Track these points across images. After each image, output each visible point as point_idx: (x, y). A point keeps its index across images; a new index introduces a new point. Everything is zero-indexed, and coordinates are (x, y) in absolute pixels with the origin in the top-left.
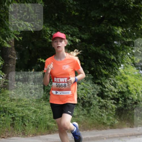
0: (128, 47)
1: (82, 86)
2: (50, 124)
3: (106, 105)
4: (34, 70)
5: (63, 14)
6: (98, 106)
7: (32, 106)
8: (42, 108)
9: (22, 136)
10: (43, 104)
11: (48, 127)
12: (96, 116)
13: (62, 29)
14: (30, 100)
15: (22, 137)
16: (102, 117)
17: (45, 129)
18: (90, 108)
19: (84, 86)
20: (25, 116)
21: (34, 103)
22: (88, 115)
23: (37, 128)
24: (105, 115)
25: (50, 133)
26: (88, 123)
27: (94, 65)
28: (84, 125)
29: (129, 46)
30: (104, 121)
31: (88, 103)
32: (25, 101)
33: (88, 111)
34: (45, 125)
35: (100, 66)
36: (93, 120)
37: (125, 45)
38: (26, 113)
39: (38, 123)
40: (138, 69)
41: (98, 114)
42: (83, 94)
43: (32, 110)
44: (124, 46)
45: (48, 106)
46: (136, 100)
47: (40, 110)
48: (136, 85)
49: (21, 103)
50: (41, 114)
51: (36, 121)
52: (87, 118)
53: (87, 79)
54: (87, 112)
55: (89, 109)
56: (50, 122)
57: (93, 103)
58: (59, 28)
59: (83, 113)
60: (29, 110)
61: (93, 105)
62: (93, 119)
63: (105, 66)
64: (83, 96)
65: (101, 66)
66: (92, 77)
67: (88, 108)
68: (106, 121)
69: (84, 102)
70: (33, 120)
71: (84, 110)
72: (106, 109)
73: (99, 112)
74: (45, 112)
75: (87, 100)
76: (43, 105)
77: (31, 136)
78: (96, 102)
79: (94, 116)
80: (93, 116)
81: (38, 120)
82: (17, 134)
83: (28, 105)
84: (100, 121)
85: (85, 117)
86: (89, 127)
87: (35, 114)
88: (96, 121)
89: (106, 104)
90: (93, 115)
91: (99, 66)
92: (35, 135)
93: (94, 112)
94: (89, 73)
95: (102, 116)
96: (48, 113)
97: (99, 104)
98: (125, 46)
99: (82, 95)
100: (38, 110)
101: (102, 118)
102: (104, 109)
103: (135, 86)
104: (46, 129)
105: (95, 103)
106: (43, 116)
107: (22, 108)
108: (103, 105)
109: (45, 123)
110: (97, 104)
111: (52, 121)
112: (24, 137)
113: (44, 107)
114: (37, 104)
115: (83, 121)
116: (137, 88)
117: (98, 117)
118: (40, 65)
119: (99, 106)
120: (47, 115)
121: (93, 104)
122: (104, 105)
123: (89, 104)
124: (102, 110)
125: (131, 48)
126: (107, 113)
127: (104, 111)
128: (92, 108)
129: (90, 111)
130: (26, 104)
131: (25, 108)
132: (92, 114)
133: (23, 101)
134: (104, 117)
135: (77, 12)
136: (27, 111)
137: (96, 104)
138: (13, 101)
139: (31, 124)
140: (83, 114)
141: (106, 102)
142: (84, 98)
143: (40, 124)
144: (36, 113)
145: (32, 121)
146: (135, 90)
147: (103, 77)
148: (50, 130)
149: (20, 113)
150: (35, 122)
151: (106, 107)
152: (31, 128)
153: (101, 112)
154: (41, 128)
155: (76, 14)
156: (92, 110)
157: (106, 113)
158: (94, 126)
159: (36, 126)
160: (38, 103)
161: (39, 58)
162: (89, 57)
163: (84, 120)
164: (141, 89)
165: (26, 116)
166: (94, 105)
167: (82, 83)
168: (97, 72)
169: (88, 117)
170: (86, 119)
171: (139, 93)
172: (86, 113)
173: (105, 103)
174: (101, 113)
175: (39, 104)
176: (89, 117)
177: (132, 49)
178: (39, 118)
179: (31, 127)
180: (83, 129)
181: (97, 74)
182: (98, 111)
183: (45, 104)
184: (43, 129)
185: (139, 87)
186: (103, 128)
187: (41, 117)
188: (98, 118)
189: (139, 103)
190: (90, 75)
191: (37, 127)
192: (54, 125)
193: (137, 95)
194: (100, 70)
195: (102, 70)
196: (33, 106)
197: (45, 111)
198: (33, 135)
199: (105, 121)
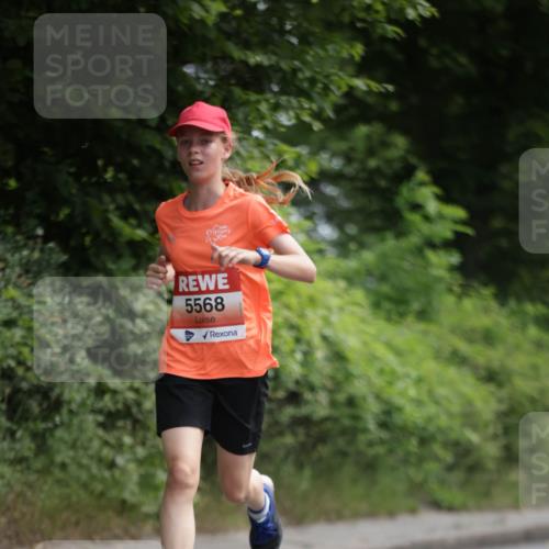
0: (253, 97)
1: (10, 304)
3: (134, 410)
6: (94, 411)
12: (80, 466)
16: (117, 473)
18: (50, 425)
19: (17, 307)
22: (38, 464)
24: (128, 461)
26: (40, 504)
27: (74, 191)
28: (17, 515)
29: (260, 90)
30: (127, 496)
31: (38, 397)
33: (41, 441)
35: (106, 198)
36: (67, 491)
37: (237, 85)
40: (310, 217)
41: (91, 457)
42: (12, 351)
44: (230, 92)
46: (297, 382)
48: (293, 301)
52: (33, 477)
53: (35, 268)
54: (33, 446)
55: (45, 430)
57: (66, 396)
59: (11, 449)
61: (64, 411)
62: (67, 486)
63: (131, 198)
64: (13, 357)
65: (114, 201)
66: (64, 258)
67: (42, 426)
68: (133, 494)
69: (16, 391)
71: (19, 434)
72: (134, 428)
73: (96, 444)
75: (35, 382)
78: (85, 395)
79: (73, 469)
80: (63, 466)
84: (102, 494)
85: (22, 472)
86: (46, 525)
88: (83, 495)
89: (139, 404)
90: (67, 461)
91: (101, 201)
93: (73, 446)
94: (46, 239)
95: (112, 465)
97: (100, 405)
98: (237, 91)
99: (8, 357)
101: (113, 476)
102: (124, 428)
103: (288, 307)
105: (78, 398)
108: (120, 406)
110: (89, 402)
115: (11, 497)
116: (302, 316)
117: (94, 470)
119: (100, 412)
121: (69, 402)
122: (127, 408)
123: (45, 405)
124: (116, 433)
125: (272, 101)
126: (141, 452)
127: (127, 440)
128: (62, 423)
129: (50, 442)
132: (59, 459)
134: (124, 471)
137: (83, 404)
140: (11, 455)
141: (137, 391)
142: (20, 371)
146: (292, 327)
147: (119, 257)
151: (136, 422)
153: (106, 443)
156: (59, 433)
157: (134, 453)
158: (73, 519)
162: (46, 149)
163: (18, 488)
164: (319, 323)
166: (74, 407)
167: (10, 287)
168: (87, 233)
169: (38, 472)
170: (30, 486)
171: (309, 343)
172: (27, 453)
173: (131, 395)
174: (106, 452)
176: (45, 472)
177: (276, 107)
180: (9, 538)
181: (88, 240)
182: (90, 440)
185: (310, 313)
186: (118, 531)
188: (93, 477)
189: (308, 396)
190: (51, 249)
193: (299, 356)
194: (107, 222)
195: (116, 221)
199: (131, 492)
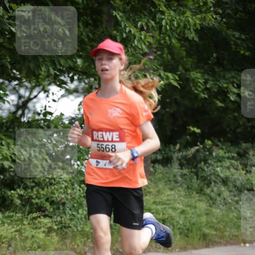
2: (207, 231)
4: (178, 145)
5: (226, 54)
7: (178, 203)
8: (194, 205)
9: (164, 250)
10: (196, 199)
11: (205, 236)
13: (224, 77)
14: (174, 193)
15: (163, 252)
17: (200, 239)
20: (167, 219)
21: (182, 198)
23: (186, 238)
25: (207, 246)
32: (168, 196)
34: (199, 233)
38: (168, 214)
39: (188, 230)
43: (178, 209)
45: (203, 202)
47: (191, 210)
49: (161, 199)
50: (193, 216)
51: (185, 226)
56: (208, 229)
58: (219, 77)
60: (174, 209)
70: (181, 225)
74: (199, 213)
76: (196, 202)
77: (177, 250)
81: (188, 224)
82: (156, 247)
83: (172, 202)
87: (183, 216)
92: (184, 249)
96: (205, 215)
100: (189, 208)
104: (202, 239)
106: (195, 219)
107: (163, 207)
109: (200, 230)
111: (210, 227)
112: (166, 252)
113: (197, 204)
114: (186, 200)
118: (190, 136)
120: (202, 216)
130: (169, 200)
131: (168, 206)
133: (165, 195)
135: (247, 51)
136: (170, 211)
138: (148, 195)
139: (178, 232)
143: (192, 231)
144: (185, 214)
145: (179, 226)
148: (208, 242)
149: (160, 214)
150: (183, 229)
152: (177, 239)
154: (194, 238)
155: (247, 54)
159: (185, 235)
160: (188, 198)
161: (189, 126)
165: (169, 218)
175: (190, 200)
178: (189, 222)
179: (177, 237)
183: (198, 199)
184: (196, 240)
187: (193, 221)
191: (187, 236)
192: (214, 233)
196: (180, 202)
197: (200, 210)
198: (181, 248)
